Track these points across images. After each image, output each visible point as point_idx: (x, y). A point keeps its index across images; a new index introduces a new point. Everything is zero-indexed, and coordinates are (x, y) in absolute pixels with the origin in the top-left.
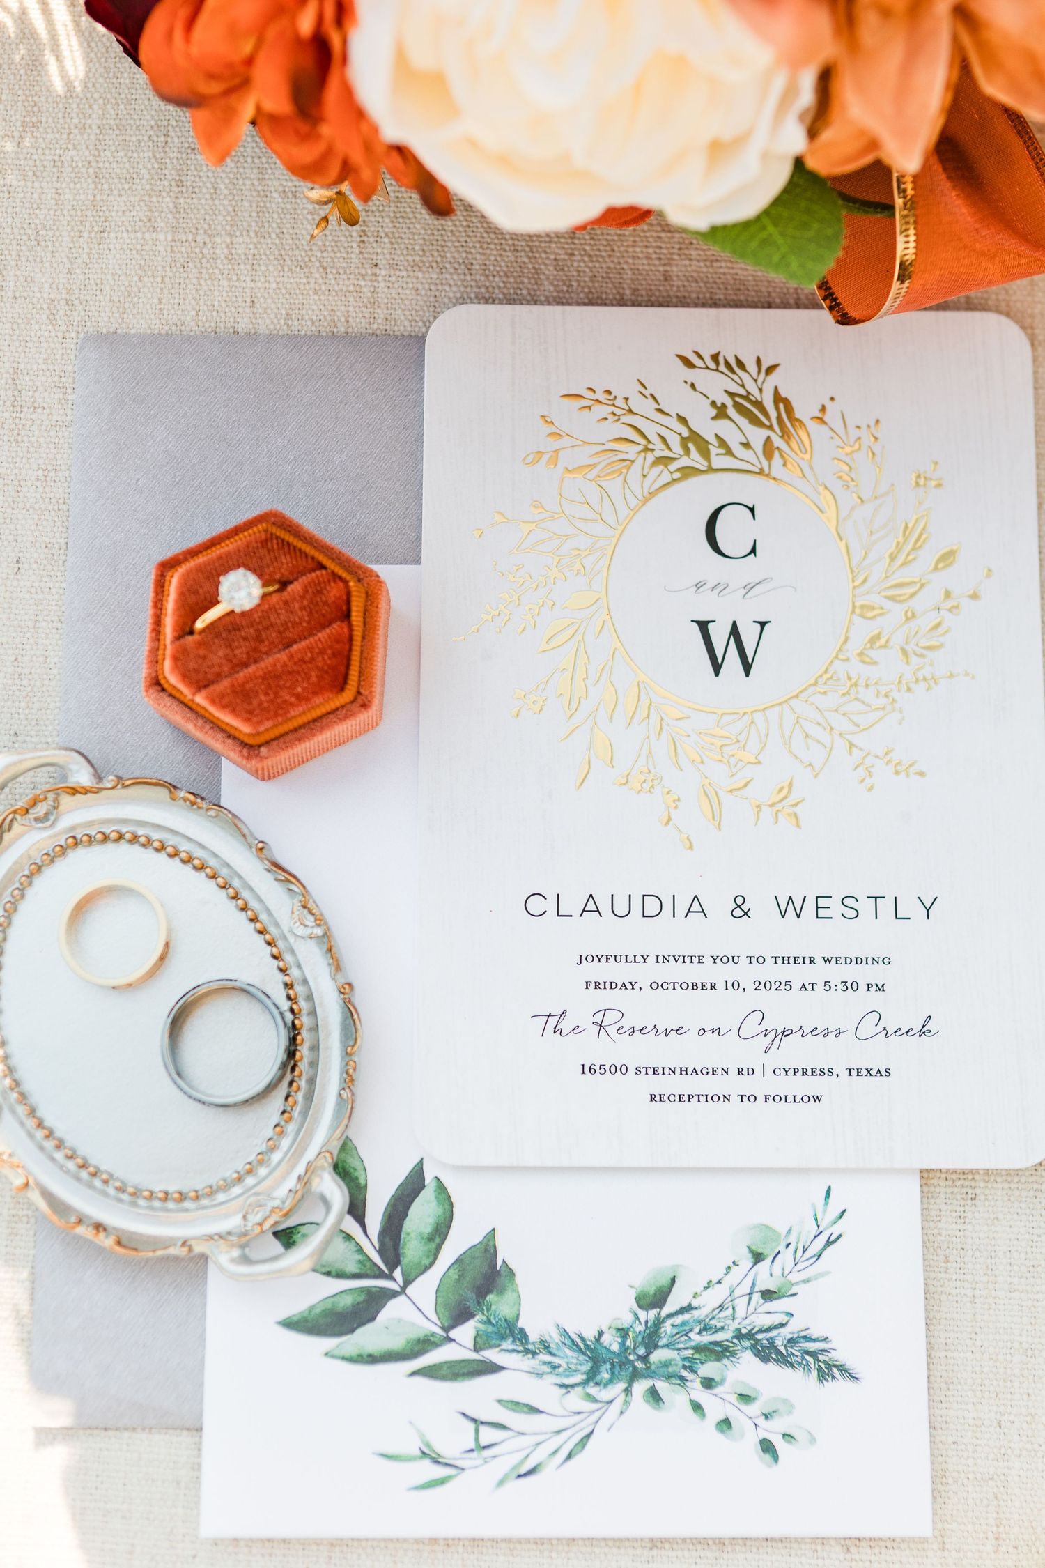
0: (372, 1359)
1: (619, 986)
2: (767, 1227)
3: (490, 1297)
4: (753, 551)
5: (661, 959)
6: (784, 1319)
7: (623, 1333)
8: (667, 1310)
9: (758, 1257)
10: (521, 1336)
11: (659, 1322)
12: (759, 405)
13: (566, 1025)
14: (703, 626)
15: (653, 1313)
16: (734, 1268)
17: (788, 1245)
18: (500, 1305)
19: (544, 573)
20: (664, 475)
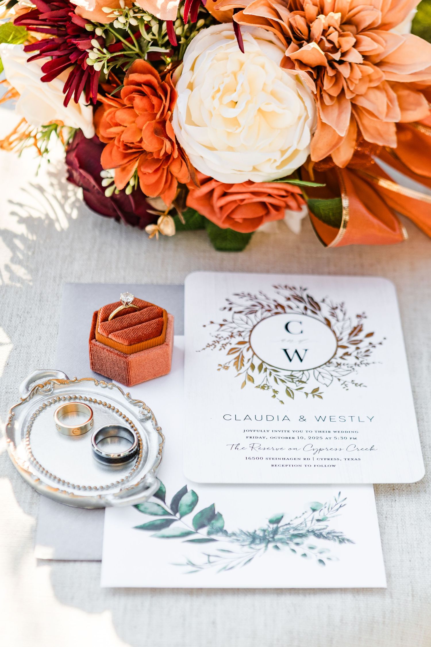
0: (168, 537)
1: (259, 438)
2: (317, 502)
3: (213, 522)
4: (302, 332)
5: (274, 431)
6: (325, 527)
7: (264, 531)
8: (280, 525)
9: (314, 510)
10: (225, 532)
11: (277, 528)
12: (302, 298)
13: (240, 447)
14: (285, 350)
15: (275, 526)
16: (305, 514)
17: (325, 507)
18: (217, 524)
19: (228, 336)
20: (269, 314)
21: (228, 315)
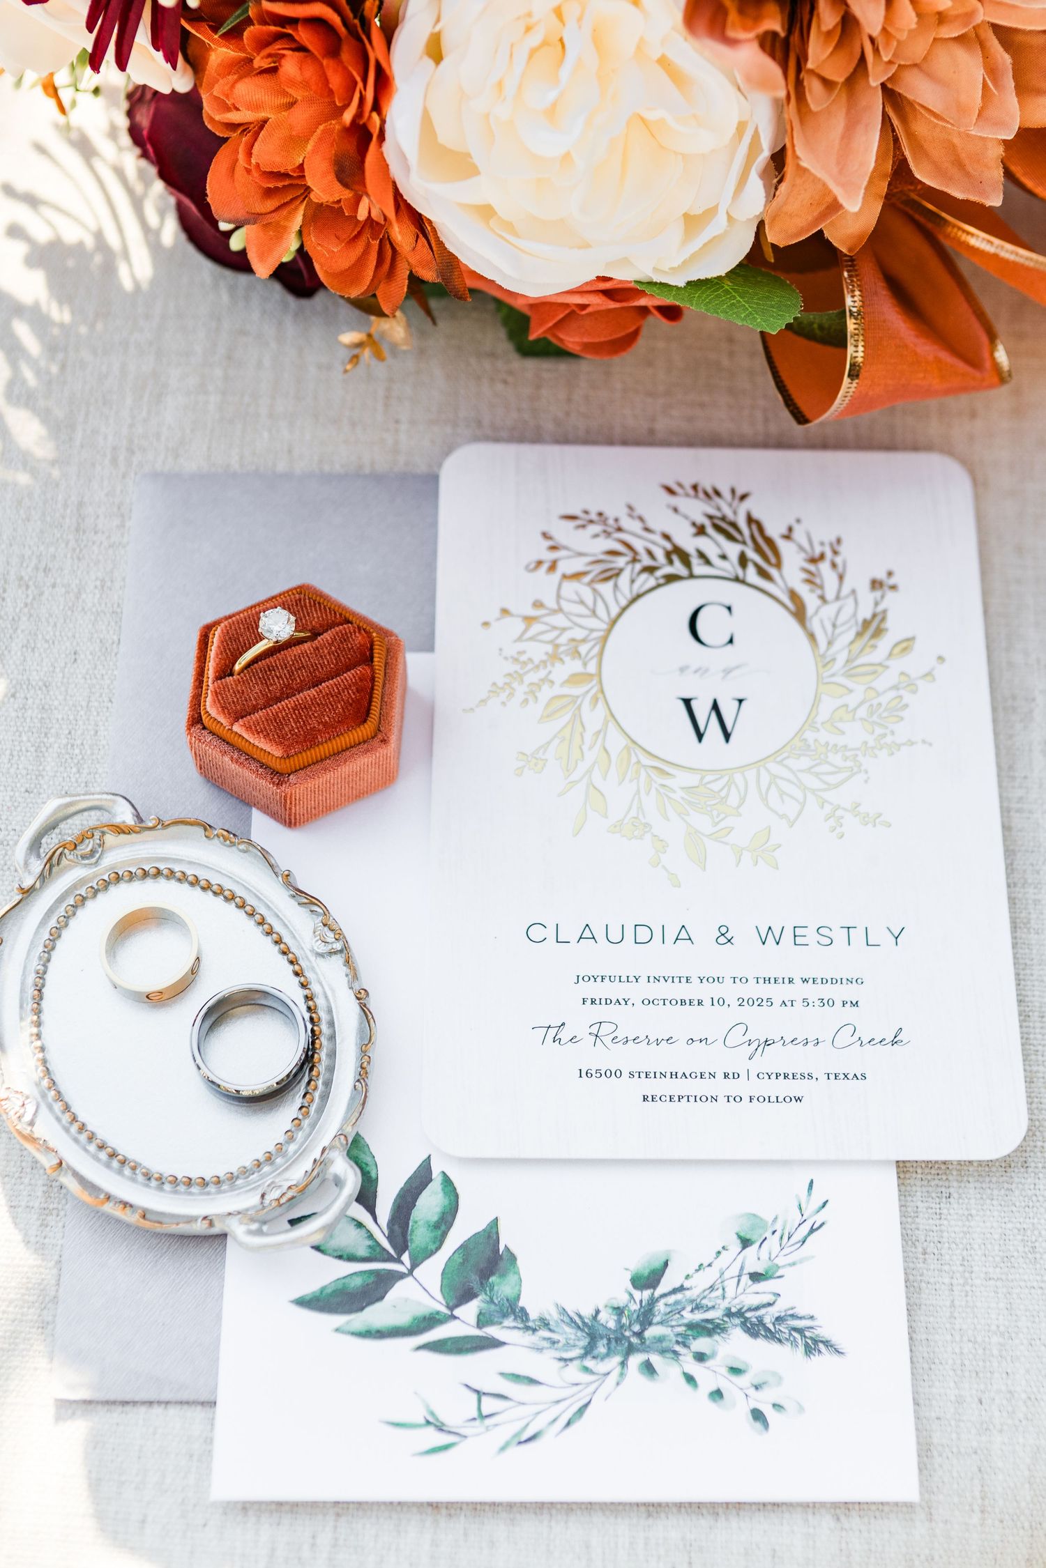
0: (380, 1334)
1: (613, 1002)
2: (754, 1215)
3: (492, 1279)
4: (731, 641)
5: (652, 979)
6: (770, 1298)
7: (619, 1311)
8: (659, 1291)
9: (746, 1243)
10: (523, 1315)
11: (653, 1302)
12: (734, 525)
13: (565, 1035)
14: (687, 702)
15: (647, 1294)
16: (724, 1252)
17: (774, 1232)
18: (503, 1287)
19: (544, 658)
20: (650, 581)
21: (545, 586)
